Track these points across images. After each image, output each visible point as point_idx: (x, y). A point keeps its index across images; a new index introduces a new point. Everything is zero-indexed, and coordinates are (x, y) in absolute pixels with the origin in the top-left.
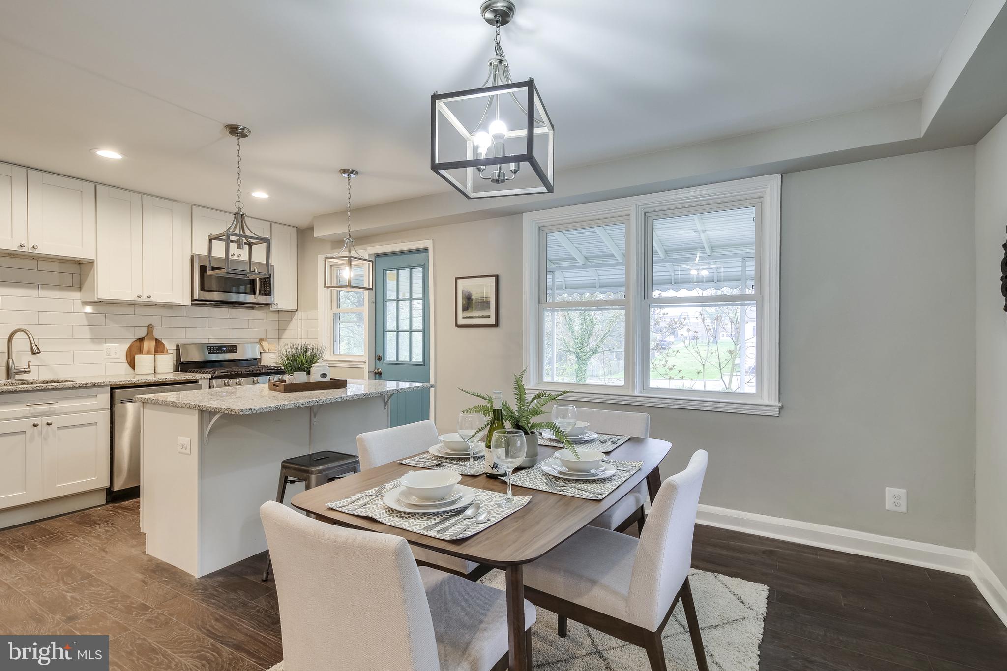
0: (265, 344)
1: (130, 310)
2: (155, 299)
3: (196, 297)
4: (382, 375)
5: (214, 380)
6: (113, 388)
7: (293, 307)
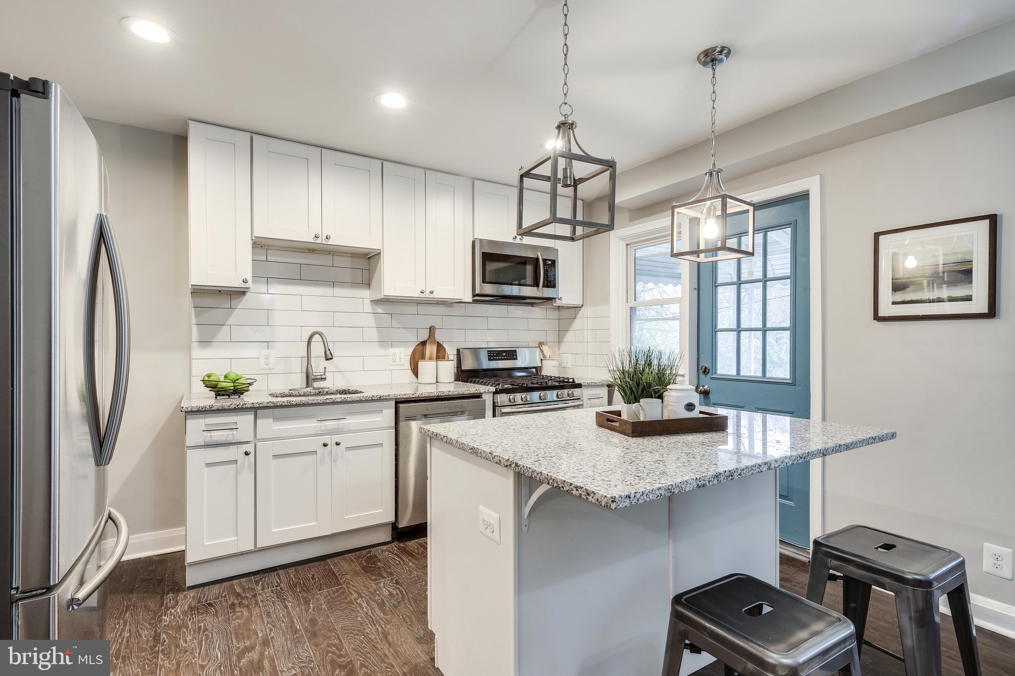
0: (545, 348)
1: (412, 309)
2: (439, 295)
3: (477, 292)
4: (710, 395)
5: (498, 395)
6: (398, 402)
7: (579, 302)
